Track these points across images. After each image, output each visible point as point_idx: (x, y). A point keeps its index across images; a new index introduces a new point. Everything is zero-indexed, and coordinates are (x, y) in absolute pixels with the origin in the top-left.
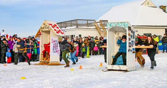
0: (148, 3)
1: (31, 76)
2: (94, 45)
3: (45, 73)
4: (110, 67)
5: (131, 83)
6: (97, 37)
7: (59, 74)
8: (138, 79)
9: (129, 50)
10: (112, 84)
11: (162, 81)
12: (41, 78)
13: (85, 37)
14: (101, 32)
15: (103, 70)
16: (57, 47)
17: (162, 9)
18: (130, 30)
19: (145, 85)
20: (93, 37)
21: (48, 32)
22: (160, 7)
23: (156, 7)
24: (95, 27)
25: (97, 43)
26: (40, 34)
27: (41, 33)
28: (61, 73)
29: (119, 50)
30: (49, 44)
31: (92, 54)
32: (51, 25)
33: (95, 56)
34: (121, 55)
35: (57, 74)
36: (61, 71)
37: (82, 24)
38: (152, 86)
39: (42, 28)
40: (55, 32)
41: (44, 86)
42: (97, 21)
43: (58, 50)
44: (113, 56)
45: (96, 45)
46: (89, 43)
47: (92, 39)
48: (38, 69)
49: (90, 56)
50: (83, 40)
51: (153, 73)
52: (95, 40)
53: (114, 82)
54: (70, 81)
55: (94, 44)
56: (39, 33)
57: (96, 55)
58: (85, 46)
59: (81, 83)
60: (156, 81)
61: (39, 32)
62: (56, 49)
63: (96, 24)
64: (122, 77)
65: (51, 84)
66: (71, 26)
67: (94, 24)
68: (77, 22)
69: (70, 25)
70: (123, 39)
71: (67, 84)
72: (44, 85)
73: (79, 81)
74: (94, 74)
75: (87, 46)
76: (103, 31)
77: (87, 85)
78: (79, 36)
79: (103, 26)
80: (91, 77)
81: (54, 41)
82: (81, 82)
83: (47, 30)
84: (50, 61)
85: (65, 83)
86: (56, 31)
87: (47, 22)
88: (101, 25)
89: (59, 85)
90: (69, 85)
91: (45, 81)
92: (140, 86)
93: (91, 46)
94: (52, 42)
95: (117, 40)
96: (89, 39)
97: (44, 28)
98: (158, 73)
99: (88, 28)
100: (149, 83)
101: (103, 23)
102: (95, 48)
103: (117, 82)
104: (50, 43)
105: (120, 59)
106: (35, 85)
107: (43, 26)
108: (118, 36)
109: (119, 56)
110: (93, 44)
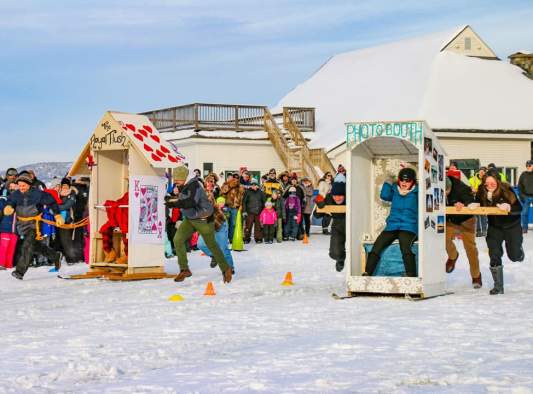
0: (468, 41)
1: (17, 324)
2: (263, 202)
3: (71, 311)
4: (359, 283)
5: (401, 348)
6: (273, 171)
7: (124, 316)
8: (428, 332)
9: (426, 223)
10: (329, 352)
11: (519, 341)
12: (57, 331)
13: (228, 174)
14: (288, 154)
15: (334, 295)
16: (155, 211)
17: (519, 65)
18: (430, 149)
19: (452, 358)
20: (256, 174)
21: (121, 156)
22: (512, 58)
23: (497, 59)
24: (264, 135)
25: (275, 196)
26: (91, 164)
27: (94, 160)
28: (134, 312)
29: (389, 221)
30: (125, 199)
31: (252, 238)
32: (132, 127)
33: (263, 246)
34: (397, 242)
35: (119, 316)
36: (133, 304)
37: (215, 123)
38: (480, 360)
39: (96, 140)
40: (148, 155)
41: (67, 364)
42: (273, 111)
43: (157, 223)
44: (365, 245)
45: (269, 204)
46: (245, 194)
47: (253, 180)
48: (44, 297)
49: (245, 246)
50: (221, 183)
51: (486, 313)
52: (265, 184)
53: (336, 346)
54: (169, 342)
55: (264, 197)
56: (87, 160)
57: (269, 240)
58: (226, 205)
59: (212, 349)
60: (494, 340)
61: (87, 153)
62: (150, 219)
63: (269, 122)
64: (367, 328)
65: (93, 355)
66: (175, 129)
67: (261, 122)
68: (197, 113)
69: (170, 124)
70: (401, 183)
71: (157, 354)
72: (65, 359)
73: (202, 343)
74: (261, 315)
75: (236, 205)
76: (297, 150)
77: (233, 357)
78: (205, 169)
79: (296, 131)
80: (249, 327)
81: (143, 191)
82: (210, 347)
83: (117, 146)
84: (131, 264)
85: (149, 349)
86: (150, 153)
87: (117, 117)
88: (289, 125)
89: (124, 359)
90: (166, 358)
91: (71, 342)
92: (435, 362)
93: (250, 206)
94: (137, 195)
95: (381, 187)
96: (243, 181)
97: (104, 140)
98: (501, 311)
99: (238, 138)
100: (471, 348)
101: (296, 118)
102: (264, 214)
103: (348, 347)
104: (127, 195)
105: (393, 254)
106: (32, 358)
107: (102, 133)
108: (381, 172)
109: (389, 243)
110: (260, 197)
